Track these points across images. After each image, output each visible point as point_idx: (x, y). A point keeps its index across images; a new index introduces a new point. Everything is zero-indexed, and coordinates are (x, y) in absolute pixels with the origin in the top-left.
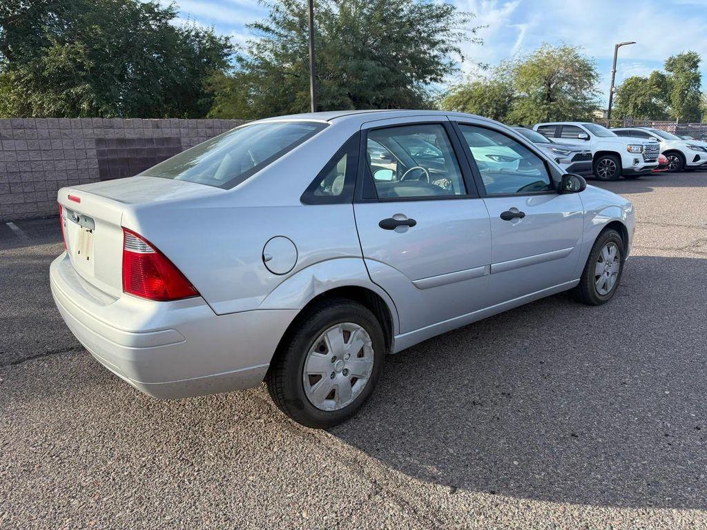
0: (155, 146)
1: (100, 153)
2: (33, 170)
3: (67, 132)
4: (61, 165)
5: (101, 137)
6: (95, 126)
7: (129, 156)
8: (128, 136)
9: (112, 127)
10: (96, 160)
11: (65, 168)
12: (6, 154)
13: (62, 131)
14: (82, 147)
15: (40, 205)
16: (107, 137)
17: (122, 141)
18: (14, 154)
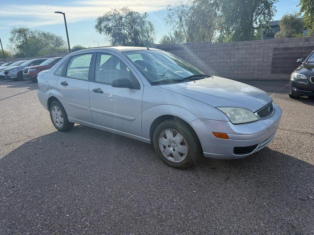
0: (303, 51)
1: (274, 55)
2: (247, 61)
3: (262, 46)
4: (257, 60)
5: (276, 47)
6: (275, 42)
7: (288, 56)
8: (290, 46)
9: (282, 42)
10: (272, 58)
11: (258, 61)
12: (239, 55)
13: (261, 45)
14: (267, 52)
15: (246, 75)
16: (279, 47)
17: (285, 49)
18: (241, 55)
